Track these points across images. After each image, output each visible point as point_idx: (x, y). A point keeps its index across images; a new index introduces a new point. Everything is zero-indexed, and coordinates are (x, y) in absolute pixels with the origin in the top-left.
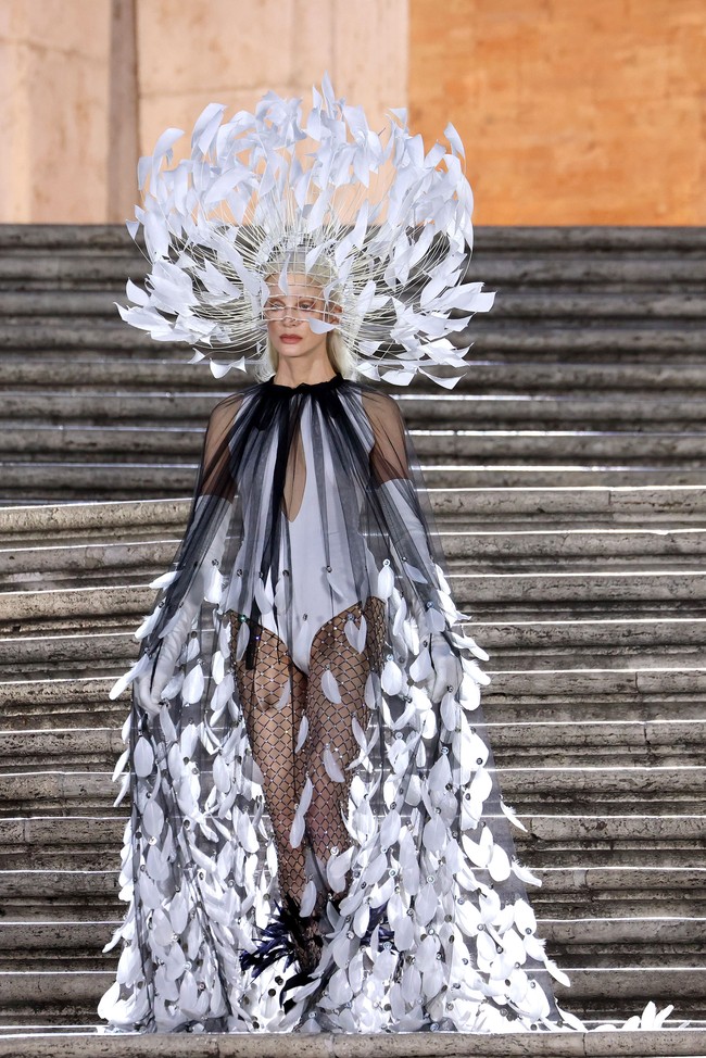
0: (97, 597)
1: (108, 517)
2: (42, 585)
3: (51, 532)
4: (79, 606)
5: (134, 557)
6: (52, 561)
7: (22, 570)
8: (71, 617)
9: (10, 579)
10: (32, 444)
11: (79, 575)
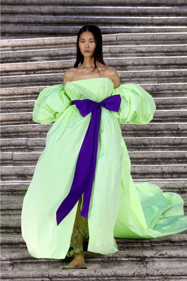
0: (57, 63)
1: (59, 41)
2: (42, 60)
3: (44, 46)
4: (52, 66)
5: (67, 52)
6: (44, 54)
7: (36, 56)
8: (50, 69)
9: (33, 59)
10: (36, 21)
11: (51, 57)
